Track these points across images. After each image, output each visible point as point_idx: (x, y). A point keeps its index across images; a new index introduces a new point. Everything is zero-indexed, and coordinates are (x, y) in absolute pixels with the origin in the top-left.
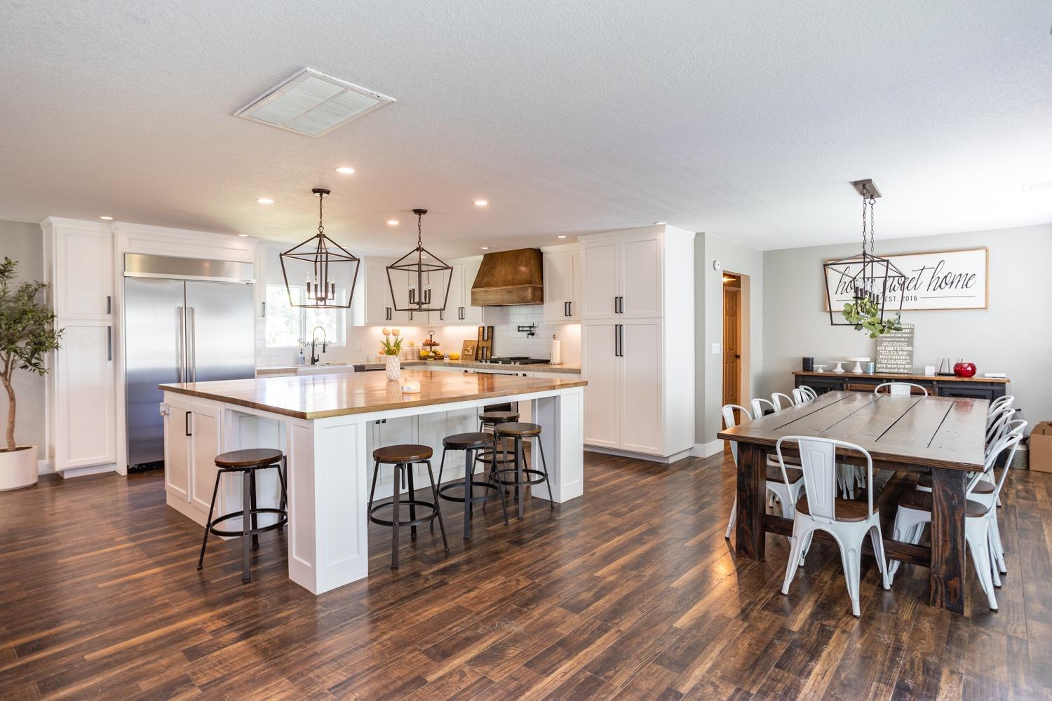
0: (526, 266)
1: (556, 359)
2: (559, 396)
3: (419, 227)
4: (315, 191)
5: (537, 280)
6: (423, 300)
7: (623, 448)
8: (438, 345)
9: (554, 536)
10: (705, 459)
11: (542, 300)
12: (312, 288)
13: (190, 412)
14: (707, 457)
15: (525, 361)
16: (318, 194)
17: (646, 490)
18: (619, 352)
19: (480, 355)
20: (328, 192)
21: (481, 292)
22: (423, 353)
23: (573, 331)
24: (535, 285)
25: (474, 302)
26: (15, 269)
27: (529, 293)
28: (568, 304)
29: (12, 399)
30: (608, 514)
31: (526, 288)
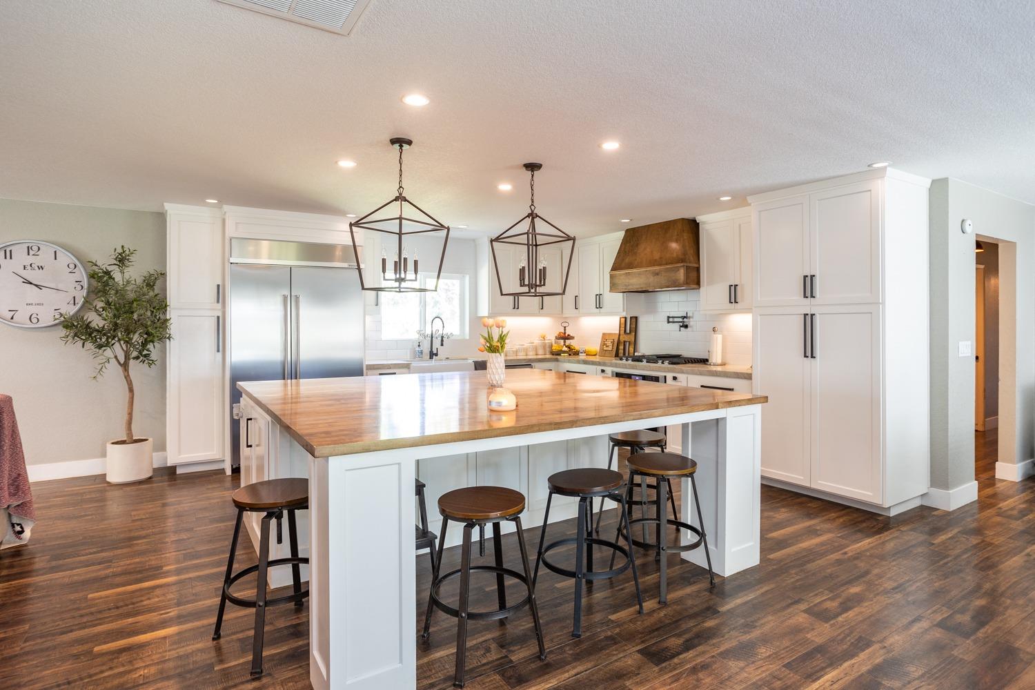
0: (677, 241)
1: (716, 358)
2: (724, 419)
3: (532, 186)
4: (393, 141)
5: (692, 258)
6: (538, 283)
7: (814, 486)
8: (572, 338)
9: (716, 651)
10: (948, 513)
11: (698, 283)
12: (390, 266)
13: (251, 419)
14: (951, 510)
15: (675, 360)
16: (397, 146)
17: (862, 565)
18: (809, 351)
19: (621, 351)
20: (409, 143)
21: (621, 275)
22: (555, 348)
23: (741, 323)
24: (689, 265)
25: (613, 287)
26: (132, 258)
27: (681, 275)
28: (733, 288)
29: (131, 390)
30: (805, 611)
31: (678, 269)
